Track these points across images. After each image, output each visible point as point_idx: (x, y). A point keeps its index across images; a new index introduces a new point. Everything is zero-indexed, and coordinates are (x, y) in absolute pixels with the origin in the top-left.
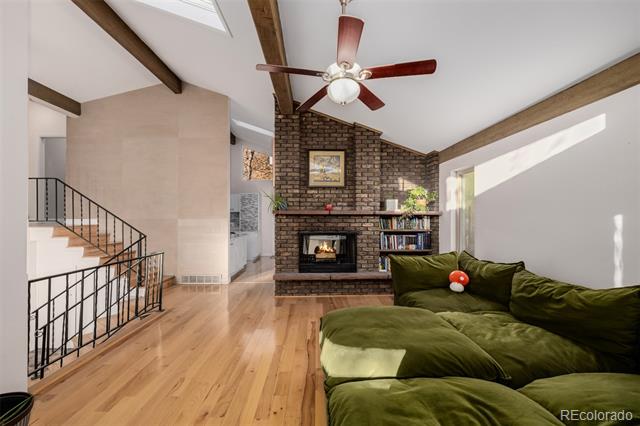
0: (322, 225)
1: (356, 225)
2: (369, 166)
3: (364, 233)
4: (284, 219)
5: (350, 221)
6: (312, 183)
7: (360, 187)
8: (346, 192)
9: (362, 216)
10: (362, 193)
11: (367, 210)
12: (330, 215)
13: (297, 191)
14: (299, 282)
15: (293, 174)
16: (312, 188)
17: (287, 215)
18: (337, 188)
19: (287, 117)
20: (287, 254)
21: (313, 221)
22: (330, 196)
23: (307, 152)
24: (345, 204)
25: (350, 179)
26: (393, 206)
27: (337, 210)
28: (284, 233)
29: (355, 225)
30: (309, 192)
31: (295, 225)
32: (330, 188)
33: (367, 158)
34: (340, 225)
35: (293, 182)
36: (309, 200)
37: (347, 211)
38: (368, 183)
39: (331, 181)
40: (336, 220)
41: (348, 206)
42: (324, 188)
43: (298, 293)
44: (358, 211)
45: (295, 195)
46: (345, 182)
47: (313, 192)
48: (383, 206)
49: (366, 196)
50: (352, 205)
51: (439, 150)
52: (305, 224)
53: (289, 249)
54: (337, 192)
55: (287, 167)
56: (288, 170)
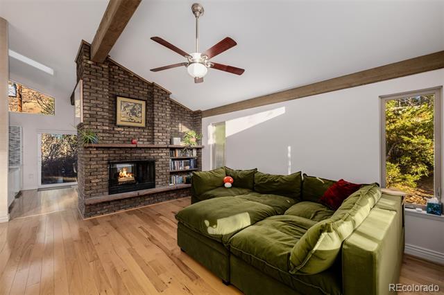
0: (129, 155)
1: (155, 154)
2: (163, 115)
3: (160, 160)
4: (94, 151)
5: (150, 152)
6: (119, 123)
7: (157, 128)
8: (146, 131)
9: (158, 148)
10: (158, 132)
11: (161, 144)
13: (107, 128)
14: (108, 202)
15: (103, 114)
16: (119, 126)
17: (97, 148)
18: (139, 128)
19: (97, 64)
20: (97, 181)
21: (121, 152)
22: (134, 133)
23: (115, 97)
24: (146, 140)
25: (150, 122)
26: (177, 142)
27: (140, 144)
28: (95, 163)
29: (153, 154)
30: (116, 129)
31: (105, 155)
32: (134, 127)
33: (162, 109)
34: (142, 155)
35: (102, 120)
36: (116, 135)
37: (147, 144)
38: (162, 125)
39: (135, 122)
40: (140, 151)
41: (148, 141)
42: (129, 127)
43: (108, 212)
44: (156, 145)
45: (104, 131)
46: (146, 123)
47: (119, 129)
48: (171, 142)
49: (161, 134)
50: (152, 140)
51: (202, 110)
52: (115, 155)
53: (99, 177)
54: (139, 130)
55: (97, 107)
56: (98, 109)
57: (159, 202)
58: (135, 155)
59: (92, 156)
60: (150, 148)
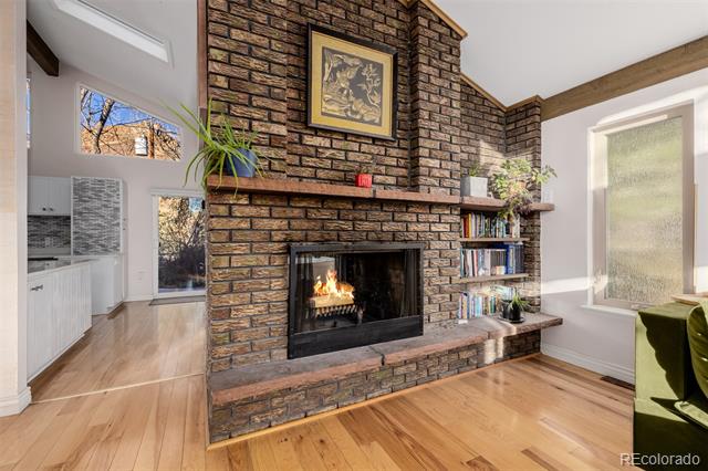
0: (348, 226)
1: (421, 227)
4: (243, 208)
5: (407, 217)
6: (317, 119)
7: (428, 143)
8: (393, 152)
10: (430, 156)
12: (375, 200)
13: (283, 130)
16: (317, 131)
18: (375, 140)
20: (252, 310)
21: (326, 214)
22: (362, 158)
23: (306, 33)
24: (392, 180)
28: (245, 248)
29: (416, 226)
30: (308, 140)
31: (275, 224)
32: (359, 137)
33: (439, 82)
34: (386, 227)
35: (268, 103)
36: (307, 160)
38: (441, 136)
39: (362, 121)
40: (377, 214)
41: (398, 184)
42: (345, 135)
45: (273, 141)
47: (317, 141)
49: (437, 163)
50: (412, 182)
51: (545, 95)
52: (306, 225)
53: (259, 296)
54: (375, 149)
55: (250, 54)
56: (253, 63)
57: (430, 379)
58: (367, 226)
59: (234, 223)
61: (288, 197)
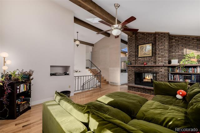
2: (162, 47)
3: (160, 73)
4: (130, 68)
5: (153, 68)
6: (139, 56)
7: (158, 56)
8: (152, 58)
9: (159, 66)
10: (159, 58)
11: (161, 64)
12: (144, 66)
13: (134, 59)
14: (135, 87)
15: (133, 54)
17: (131, 67)
20: (131, 78)
21: (139, 68)
22: (146, 60)
23: (138, 46)
24: (152, 62)
25: (154, 53)
26: (175, 62)
27: (149, 64)
28: (130, 72)
29: (155, 70)
30: (139, 59)
31: (134, 69)
32: (146, 57)
33: (161, 44)
34: (149, 70)
35: (133, 56)
36: (139, 61)
38: (162, 54)
39: (147, 54)
40: (148, 68)
41: (154, 63)
42: (144, 57)
43: (135, 91)
44: (157, 65)
45: (133, 60)
46: (152, 54)
47: (140, 59)
48: (170, 62)
49: (161, 59)
50: (155, 62)
52: (137, 69)
53: (132, 77)
54: (149, 58)
55: (131, 52)
56: (132, 53)
58: (146, 69)
59: (129, 69)
60: (153, 67)
61: (135, 67)
